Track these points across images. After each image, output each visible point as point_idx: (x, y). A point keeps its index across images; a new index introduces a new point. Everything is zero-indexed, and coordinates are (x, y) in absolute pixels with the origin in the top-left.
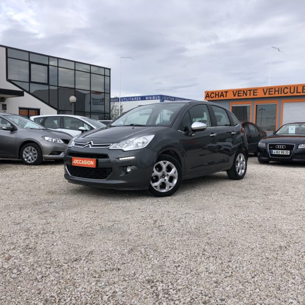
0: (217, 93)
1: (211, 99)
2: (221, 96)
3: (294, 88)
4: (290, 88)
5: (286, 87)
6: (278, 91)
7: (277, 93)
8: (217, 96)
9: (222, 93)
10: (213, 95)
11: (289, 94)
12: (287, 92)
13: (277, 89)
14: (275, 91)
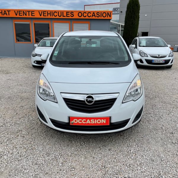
2: (4, 14)
3: (61, 12)
4: (58, 12)
5: (55, 12)
6: (50, 14)
8: (1, 14)
9: (5, 11)
11: (58, 17)
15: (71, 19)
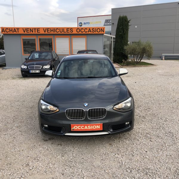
0: (11, 29)
1: (6, 33)
2: (14, 31)
3: (62, 29)
4: (60, 29)
5: (57, 29)
6: (53, 30)
7: (52, 31)
8: (11, 31)
10: (7, 30)
11: (59, 33)
12: (58, 32)
13: (52, 29)
14: (51, 30)
15: (71, 34)
